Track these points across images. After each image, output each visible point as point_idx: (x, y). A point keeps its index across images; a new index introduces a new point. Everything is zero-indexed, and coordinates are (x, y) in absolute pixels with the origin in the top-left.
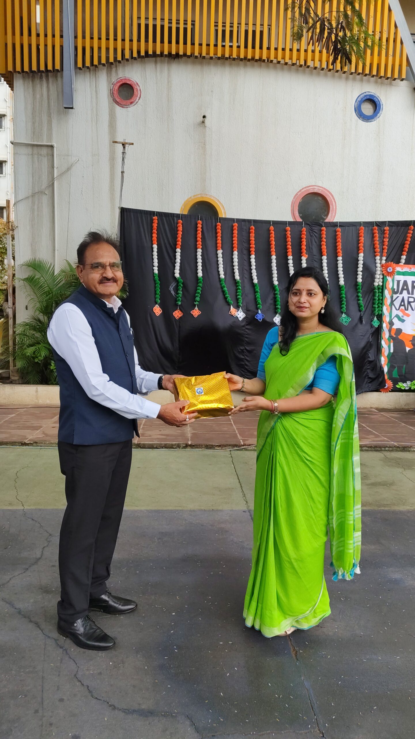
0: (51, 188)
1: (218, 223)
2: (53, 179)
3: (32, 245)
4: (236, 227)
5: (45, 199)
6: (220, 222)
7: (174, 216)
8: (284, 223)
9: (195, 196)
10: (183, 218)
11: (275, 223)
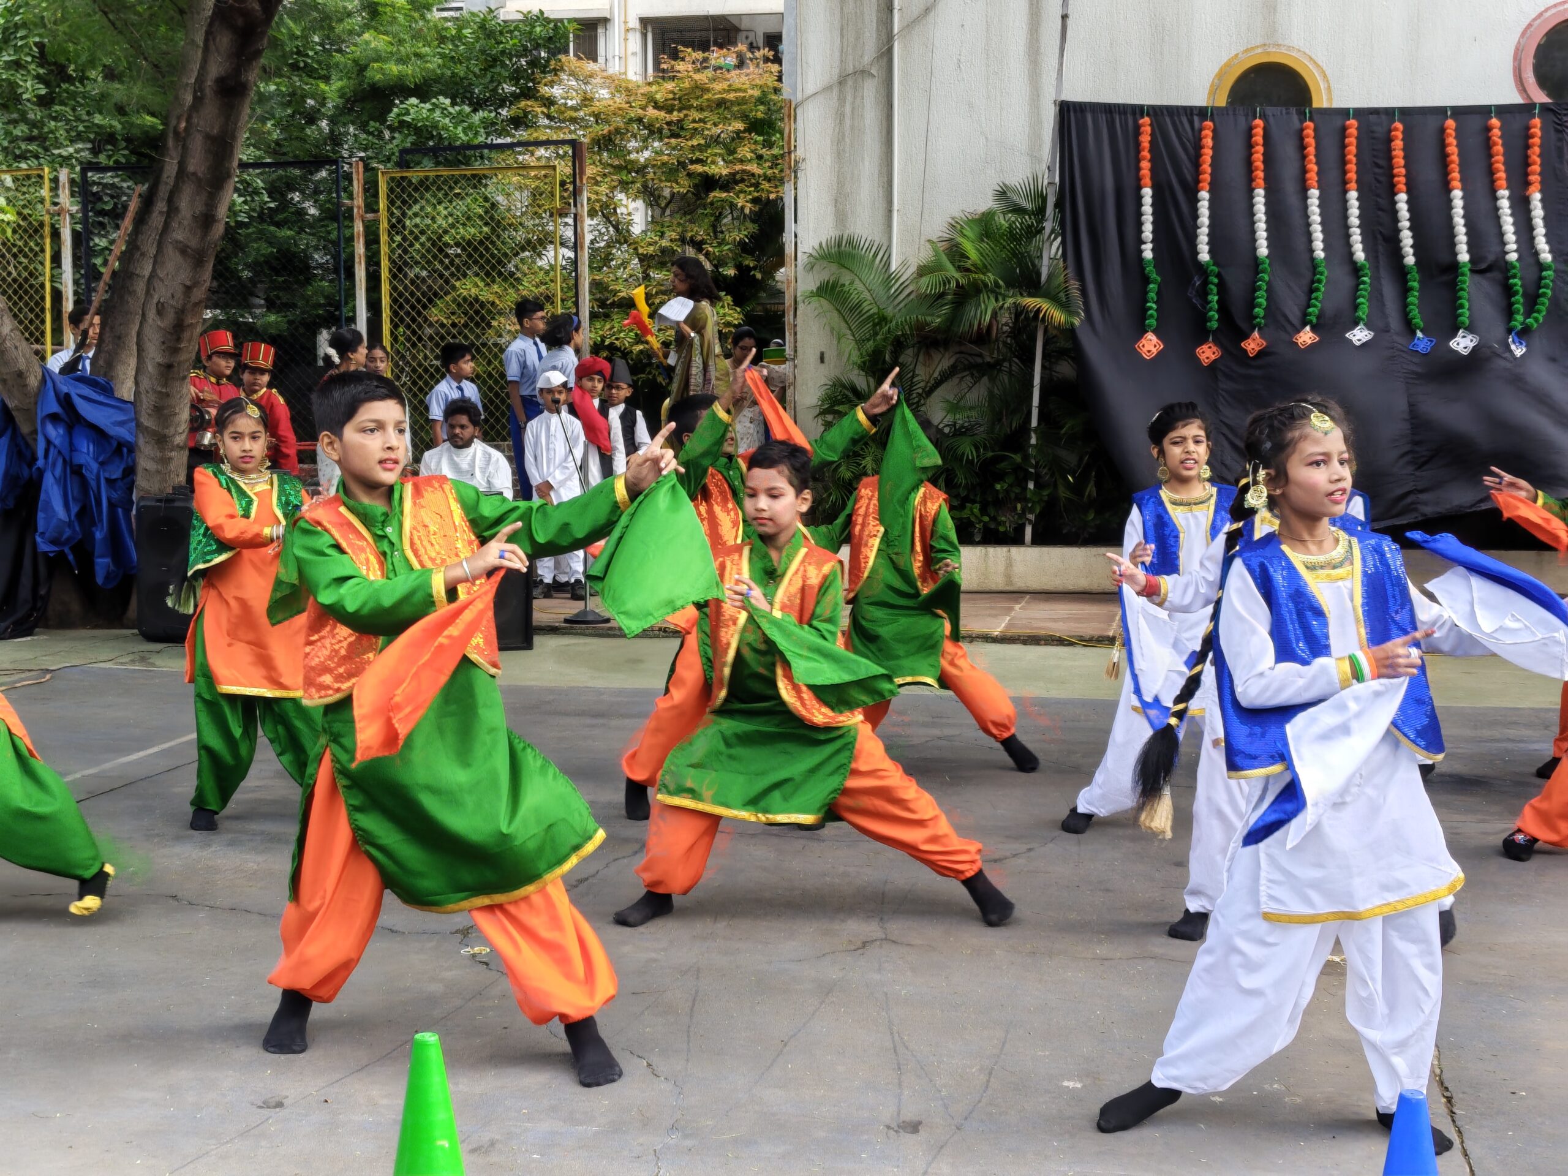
0: (885, 59)
1: (1308, 123)
2: (890, 38)
3: (836, 201)
4: (1353, 131)
5: (870, 89)
6: (1311, 120)
7: (1192, 114)
8: (1484, 111)
9: (1247, 50)
10: (1215, 116)
11: (1460, 112)
